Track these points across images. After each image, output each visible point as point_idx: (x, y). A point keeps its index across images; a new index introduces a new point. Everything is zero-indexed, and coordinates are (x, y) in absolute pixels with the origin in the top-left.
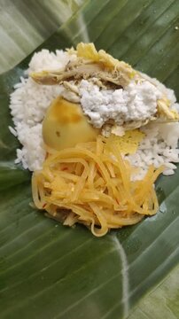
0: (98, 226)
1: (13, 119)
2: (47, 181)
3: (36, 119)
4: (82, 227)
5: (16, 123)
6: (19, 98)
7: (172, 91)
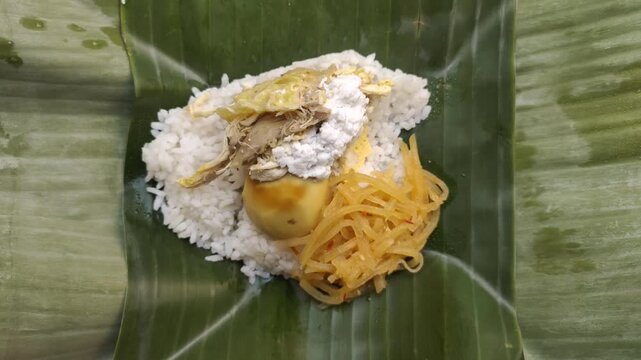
0: (408, 259)
1: (199, 245)
2: (327, 274)
4: (398, 275)
5: (207, 247)
6: (182, 217)
7: (352, 52)
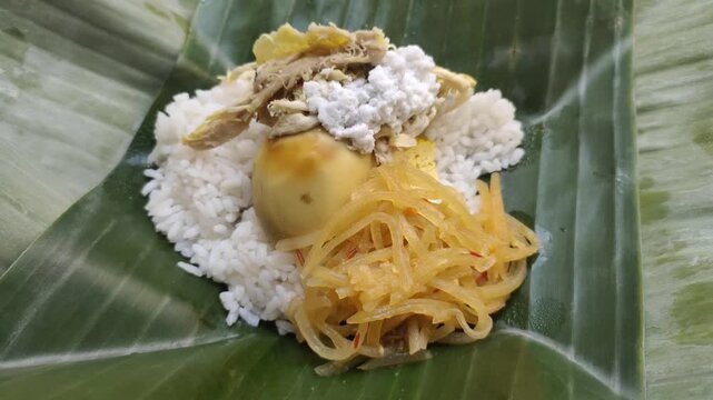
1: (178, 248)
3: (230, 218)
6: (170, 202)
